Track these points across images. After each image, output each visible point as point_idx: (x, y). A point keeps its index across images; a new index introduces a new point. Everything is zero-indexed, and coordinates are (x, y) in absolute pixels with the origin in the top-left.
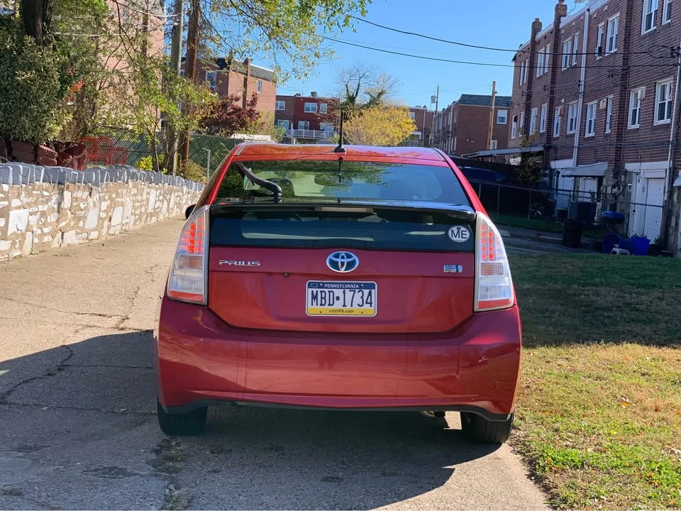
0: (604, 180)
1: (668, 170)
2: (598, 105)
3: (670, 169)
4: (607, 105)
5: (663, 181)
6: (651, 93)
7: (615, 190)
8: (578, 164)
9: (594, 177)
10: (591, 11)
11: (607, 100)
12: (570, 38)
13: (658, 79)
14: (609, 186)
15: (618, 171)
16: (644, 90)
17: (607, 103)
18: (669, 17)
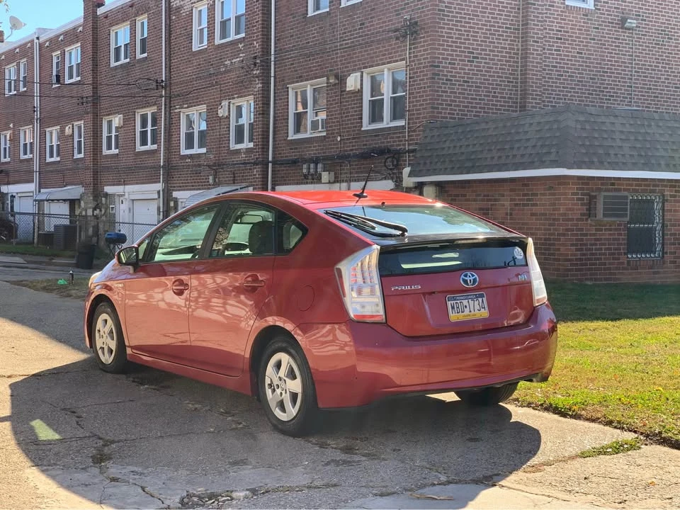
0: (82, 202)
1: (161, 192)
2: (62, 131)
3: (163, 190)
4: (73, 131)
5: (156, 201)
6: (128, 121)
7: (97, 212)
8: (40, 187)
9: (65, 200)
10: (41, 40)
11: (73, 126)
12: (15, 64)
13: (137, 108)
14: (90, 208)
15: (98, 194)
16: (122, 118)
17: (73, 129)
18: (143, 51)
